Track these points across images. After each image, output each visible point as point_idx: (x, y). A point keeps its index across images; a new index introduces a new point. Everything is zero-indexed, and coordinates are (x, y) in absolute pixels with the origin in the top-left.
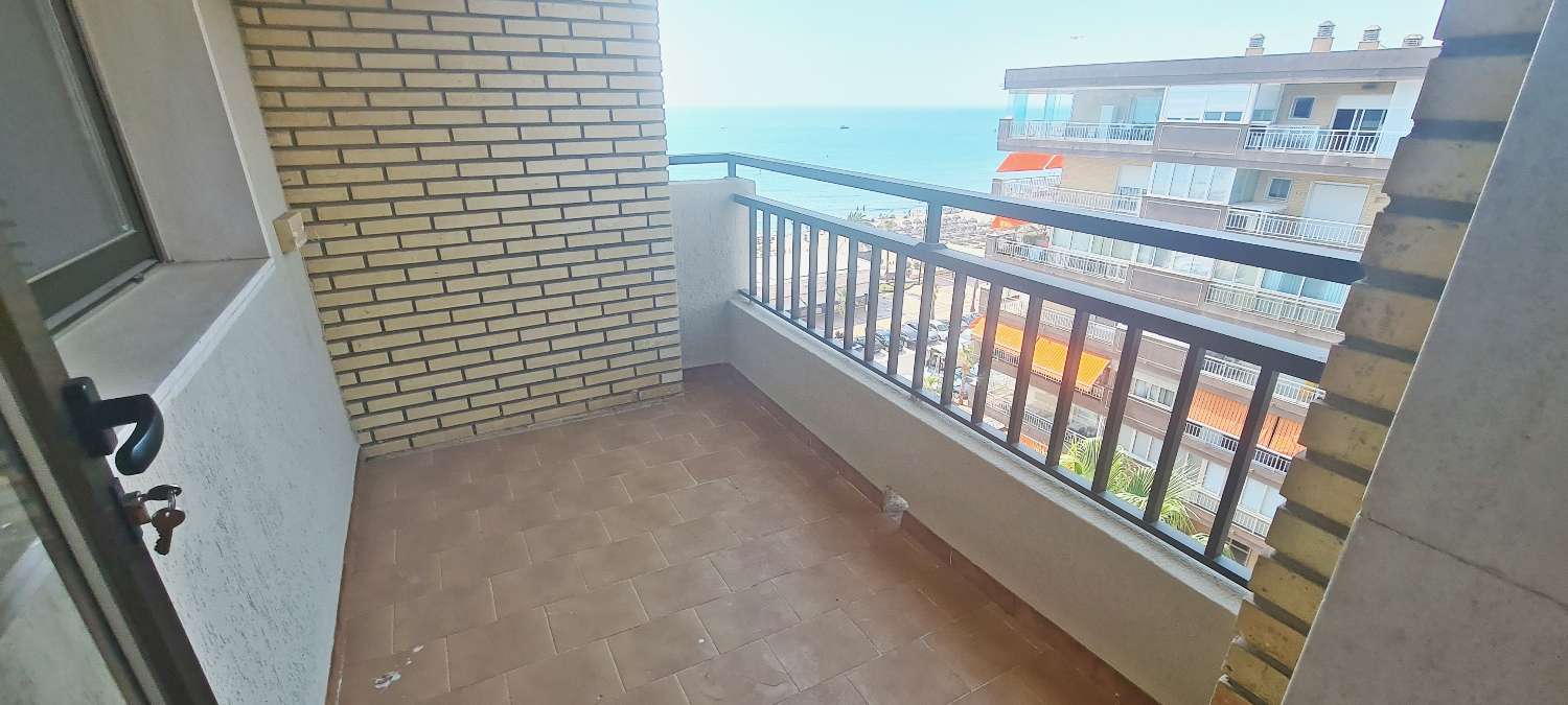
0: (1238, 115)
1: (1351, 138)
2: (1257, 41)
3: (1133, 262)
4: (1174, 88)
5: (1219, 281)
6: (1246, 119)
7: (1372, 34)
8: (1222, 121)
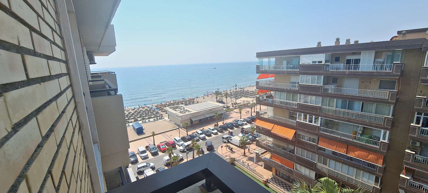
0: (321, 62)
1: (352, 67)
2: (319, 43)
3: (298, 102)
4: (303, 56)
5: (323, 106)
6: (323, 63)
7: (348, 41)
8: (317, 63)
